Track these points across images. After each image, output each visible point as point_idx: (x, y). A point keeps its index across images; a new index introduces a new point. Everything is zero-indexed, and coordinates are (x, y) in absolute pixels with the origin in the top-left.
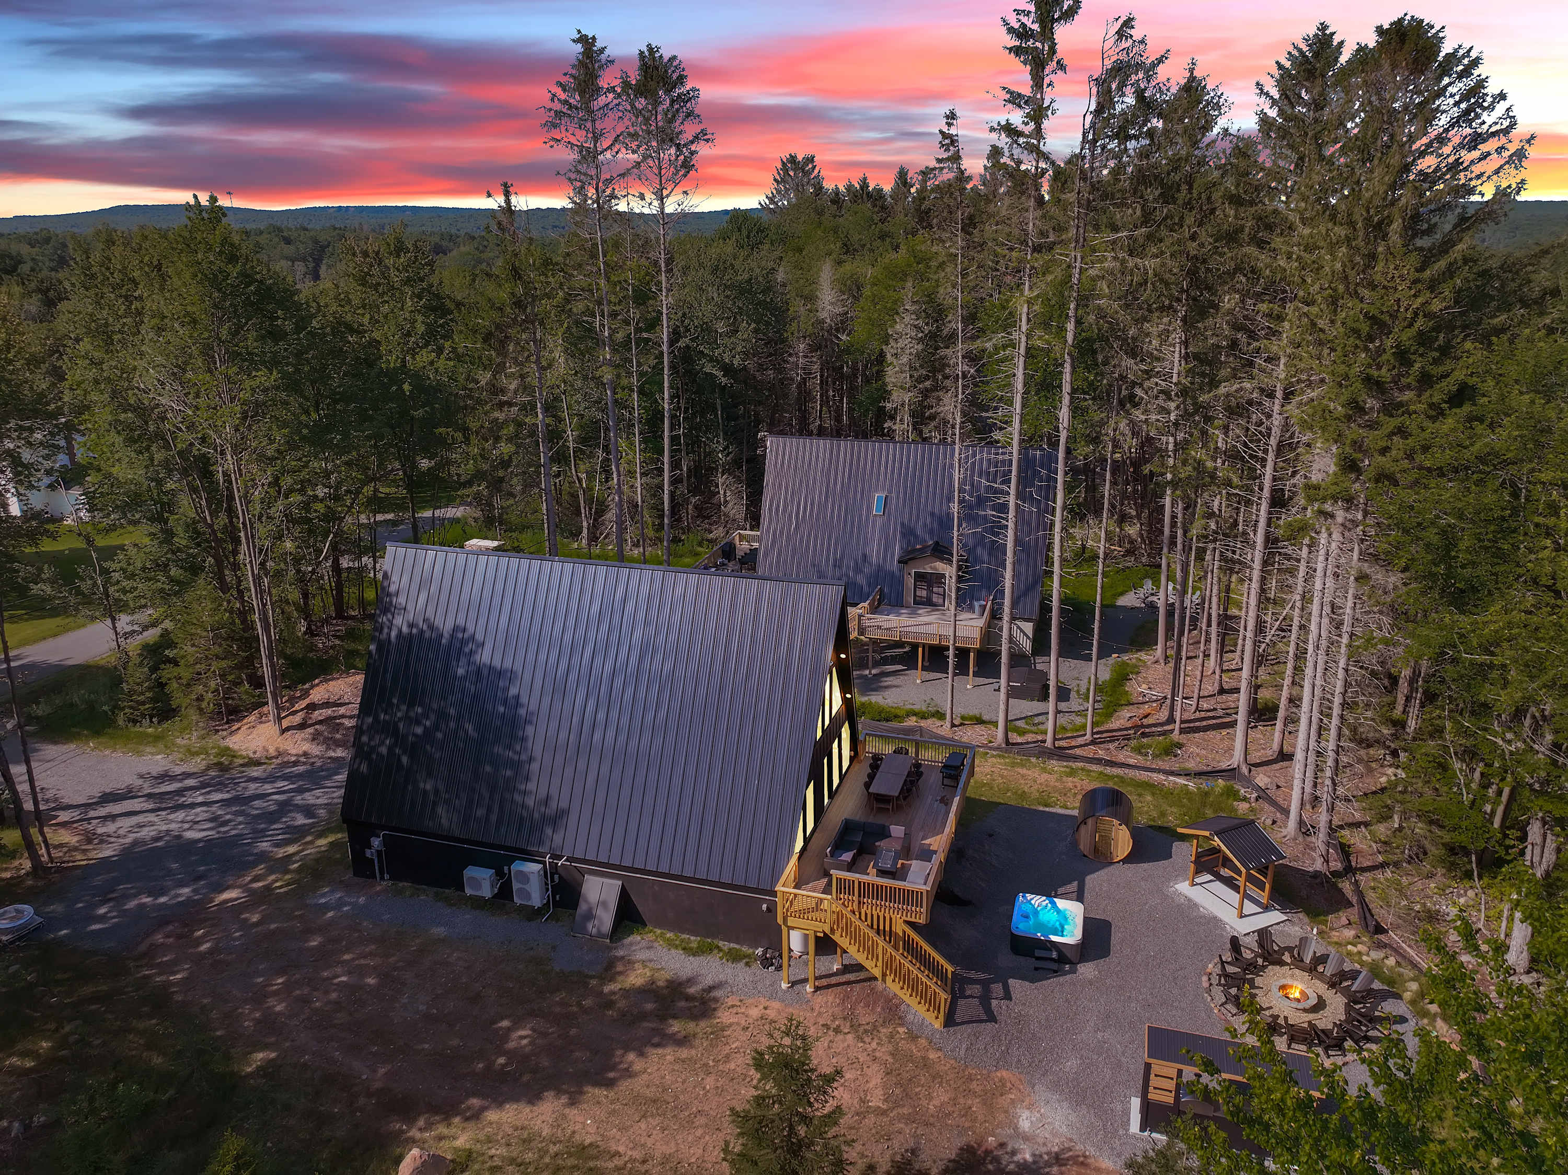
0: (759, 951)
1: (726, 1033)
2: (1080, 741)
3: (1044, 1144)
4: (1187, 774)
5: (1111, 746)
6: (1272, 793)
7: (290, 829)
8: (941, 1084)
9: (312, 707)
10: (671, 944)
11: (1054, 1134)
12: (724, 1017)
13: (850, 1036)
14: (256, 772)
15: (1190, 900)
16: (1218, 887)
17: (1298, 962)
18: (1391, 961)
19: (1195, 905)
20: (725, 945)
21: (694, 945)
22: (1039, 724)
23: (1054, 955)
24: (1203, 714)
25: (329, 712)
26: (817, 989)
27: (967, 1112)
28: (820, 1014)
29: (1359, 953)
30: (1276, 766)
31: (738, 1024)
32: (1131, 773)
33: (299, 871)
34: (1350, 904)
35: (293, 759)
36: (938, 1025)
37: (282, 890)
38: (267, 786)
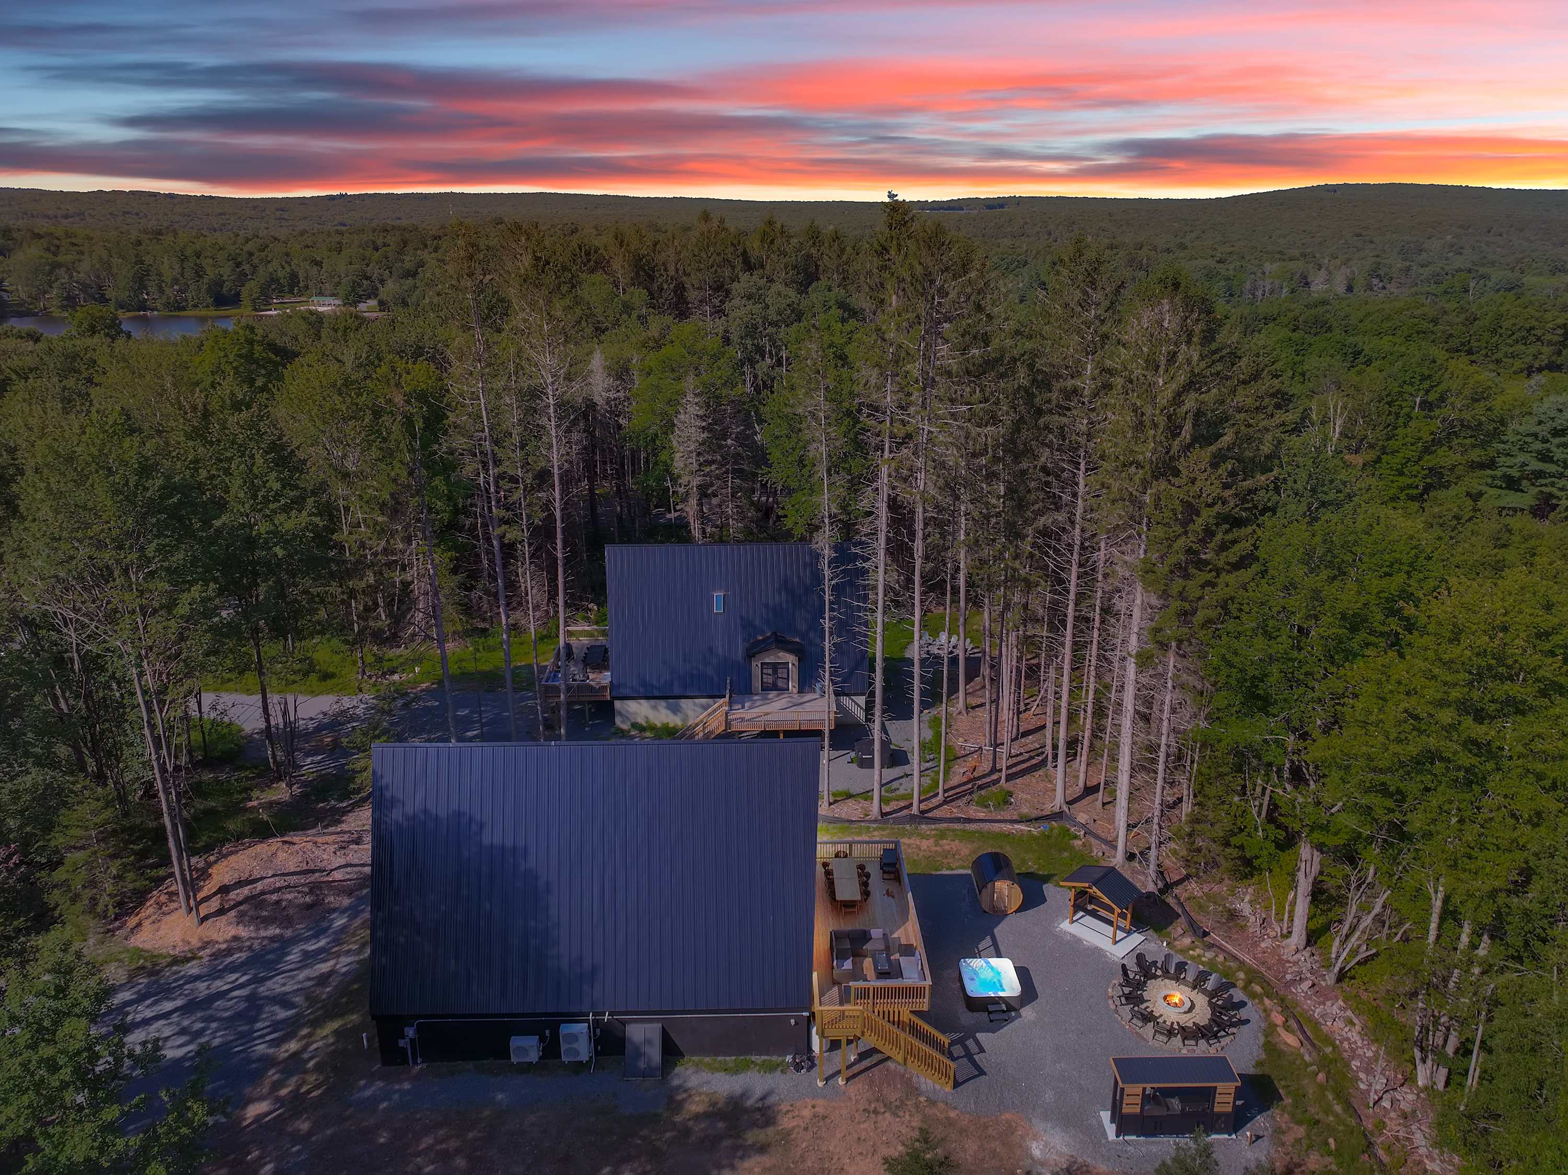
0: (789, 1058)
1: (794, 1136)
2: (935, 801)
3: (1056, 1165)
4: (1029, 820)
5: (960, 803)
6: (1091, 827)
7: (276, 1026)
8: (967, 1136)
9: (224, 890)
10: (713, 1069)
11: (1060, 1154)
12: (786, 1123)
13: (887, 1115)
14: (193, 969)
15: (1074, 936)
16: (1088, 920)
17: (1166, 974)
18: (1221, 958)
19: (1077, 940)
20: (759, 1059)
21: (731, 1065)
22: (896, 790)
23: (1004, 1007)
24: (1015, 760)
25: (246, 891)
26: (848, 1080)
27: (994, 1154)
28: (857, 1102)
29: (1199, 956)
30: (1085, 802)
31: (798, 1126)
32: (987, 826)
33: (318, 1068)
34: (1179, 916)
35: (224, 946)
36: (948, 1088)
37: (314, 1094)
38: (218, 983)
